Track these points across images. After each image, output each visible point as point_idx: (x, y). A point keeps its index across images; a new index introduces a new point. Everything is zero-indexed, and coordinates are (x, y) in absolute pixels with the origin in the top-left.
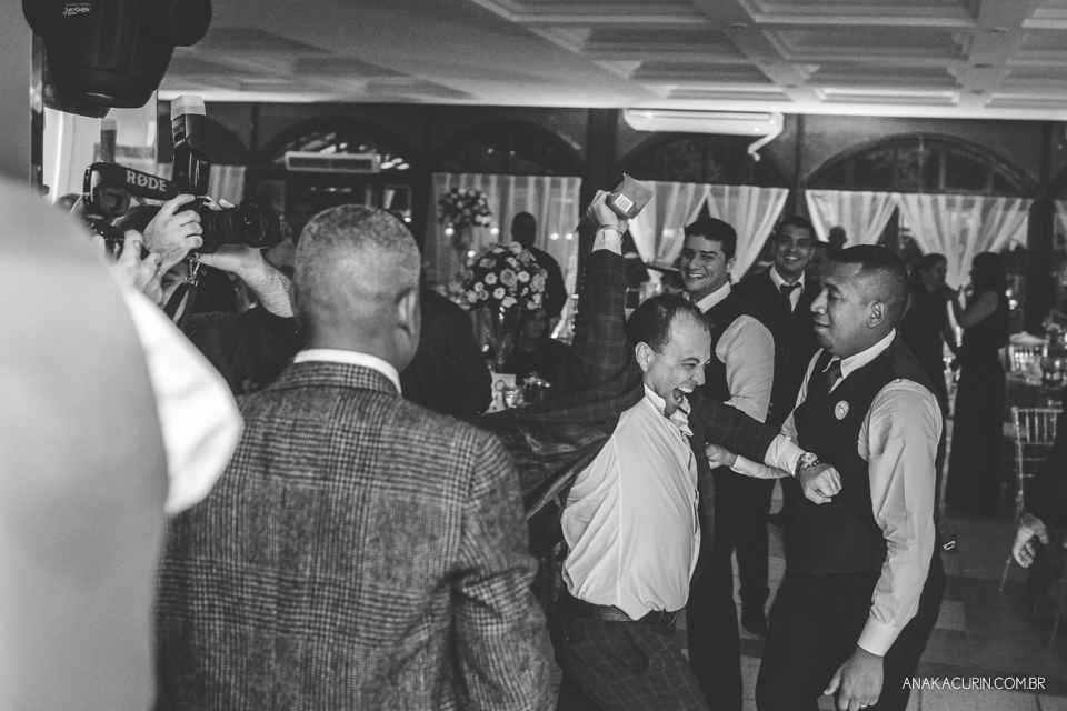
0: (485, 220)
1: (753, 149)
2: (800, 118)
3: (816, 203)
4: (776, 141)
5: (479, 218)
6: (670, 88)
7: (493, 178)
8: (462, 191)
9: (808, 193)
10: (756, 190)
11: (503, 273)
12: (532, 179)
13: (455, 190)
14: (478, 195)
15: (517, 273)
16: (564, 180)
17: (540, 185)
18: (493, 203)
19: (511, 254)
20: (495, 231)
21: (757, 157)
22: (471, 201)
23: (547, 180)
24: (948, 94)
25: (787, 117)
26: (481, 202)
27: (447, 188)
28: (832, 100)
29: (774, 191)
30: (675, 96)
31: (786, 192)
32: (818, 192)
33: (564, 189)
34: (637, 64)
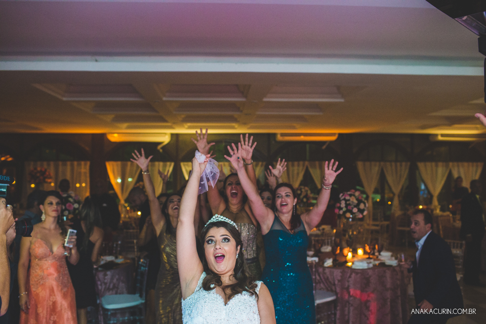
0: (49, 181)
1: (159, 147)
2: (177, 135)
3: (185, 168)
4: (168, 144)
5: (47, 180)
6: (126, 125)
7: (52, 163)
8: (39, 169)
9: (182, 164)
10: (161, 164)
11: (67, 205)
12: (69, 163)
13: (35, 169)
14: (46, 170)
15: (73, 204)
16: (83, 163)
17: (72, 165)
18: (52, 173)
19: (71, 197)
20: (53, 184)
21: (161, 151)
22: (43, 173)
23: (75, 163)
24: (234, 124)
25: (172, 135)
26: (47, 173)
27: (32, 168)
28: (190, 128)
29: (168, 163)
30: (128, 128)
31: (173, 164)
32: (186, 163)
33: (83, 166)
34: (113, 116)
